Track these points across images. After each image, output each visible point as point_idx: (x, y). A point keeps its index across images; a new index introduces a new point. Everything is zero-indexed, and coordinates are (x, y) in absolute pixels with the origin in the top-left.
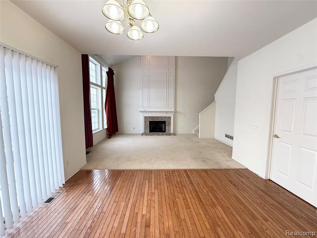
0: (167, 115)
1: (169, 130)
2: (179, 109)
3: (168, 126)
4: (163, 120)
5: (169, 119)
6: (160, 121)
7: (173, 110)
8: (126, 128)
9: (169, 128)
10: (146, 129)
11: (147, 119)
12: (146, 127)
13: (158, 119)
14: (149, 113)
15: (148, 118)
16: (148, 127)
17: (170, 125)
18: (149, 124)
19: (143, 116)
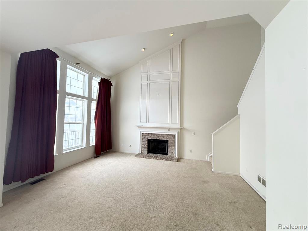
0: (169, 132)
1: (173, 153)
2: (186, 125)
3: (170, 148)
4: (165, 139)
5: (172, 138)
6: (160, 139)
7: (178, 126)
8: (121, 145)
9: (172, 150)
10: (143, 148)
11: (144, 136)
12: (144, 146)
13: (158, 137)
14: (148, 129)
15: (146, 135)
16: (146, 146)
17: (173, 145)
18: (147, 143)
19: (141, 132)
